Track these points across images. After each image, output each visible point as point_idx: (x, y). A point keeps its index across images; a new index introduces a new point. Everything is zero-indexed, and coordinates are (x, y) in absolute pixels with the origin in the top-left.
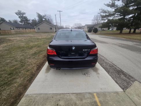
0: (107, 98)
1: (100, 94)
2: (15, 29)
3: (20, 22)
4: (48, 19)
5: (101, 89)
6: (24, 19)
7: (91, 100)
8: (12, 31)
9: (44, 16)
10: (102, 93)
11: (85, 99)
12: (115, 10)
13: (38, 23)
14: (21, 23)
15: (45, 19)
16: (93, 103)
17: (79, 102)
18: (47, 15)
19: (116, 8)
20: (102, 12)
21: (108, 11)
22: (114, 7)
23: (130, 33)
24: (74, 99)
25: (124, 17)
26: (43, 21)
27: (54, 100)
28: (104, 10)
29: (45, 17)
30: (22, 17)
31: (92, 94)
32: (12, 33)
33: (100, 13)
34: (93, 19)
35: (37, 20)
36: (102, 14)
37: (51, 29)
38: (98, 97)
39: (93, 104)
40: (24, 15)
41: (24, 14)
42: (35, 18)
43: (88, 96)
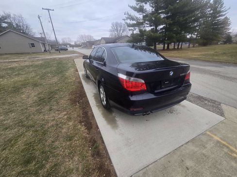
0: (222, 132)
1: (212, 130)
4: (17, 24)
7: (213, 141)
9: (4, 18)
11: (206, 143)
12: (144, 17)
16: (218, 144)
17: (205, 150)
19: (144, 14)
20: (128, 18)
21: (137, 18)
22: (143, 12)
23: (164, 49)
24: (196, 150)
25: (156, 27)
27: (176, 164)
28: (130, 16)
29: (6, 21)
31: (205, 134)
33: (125, 18)
34: (111, 28)
36: (129, 21)
37: (33, 45)
38: (215, 135)
43: (204, 138)
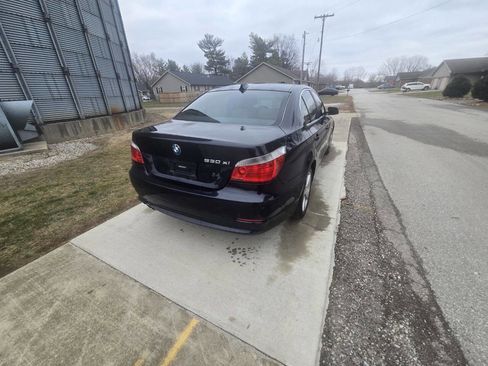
0: (216, 356)
1: (211, 331)
2: (189, 88)
3: (207, 68)
4: (283, 52)
5: (232, 319)
6: (217, 60)
7: (166, 329)
8: (181, 95)
9: (271, 44)
10: (219, 332)
11: (155, 317)
13: (249, 69)
14: (207, 73)
15: (275, 53)
16: (160, 341)
17: (135, 315)
18: (282, 39)
24: (130, 300)
26: (266, 60)
29: (272, 48)
30: (211, 53)
31: (187, 315)
32: (182, 100)
35: (249, 59)
38: (194, 336)
39: (158, 343)
40: (218, 49)
41: (219, 42)
42: (244, 54)
43: (172, 313)
